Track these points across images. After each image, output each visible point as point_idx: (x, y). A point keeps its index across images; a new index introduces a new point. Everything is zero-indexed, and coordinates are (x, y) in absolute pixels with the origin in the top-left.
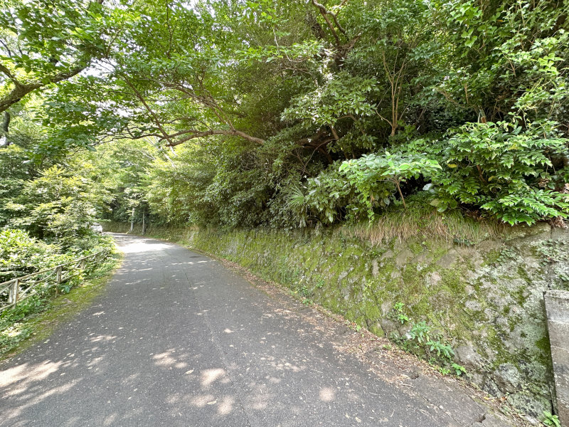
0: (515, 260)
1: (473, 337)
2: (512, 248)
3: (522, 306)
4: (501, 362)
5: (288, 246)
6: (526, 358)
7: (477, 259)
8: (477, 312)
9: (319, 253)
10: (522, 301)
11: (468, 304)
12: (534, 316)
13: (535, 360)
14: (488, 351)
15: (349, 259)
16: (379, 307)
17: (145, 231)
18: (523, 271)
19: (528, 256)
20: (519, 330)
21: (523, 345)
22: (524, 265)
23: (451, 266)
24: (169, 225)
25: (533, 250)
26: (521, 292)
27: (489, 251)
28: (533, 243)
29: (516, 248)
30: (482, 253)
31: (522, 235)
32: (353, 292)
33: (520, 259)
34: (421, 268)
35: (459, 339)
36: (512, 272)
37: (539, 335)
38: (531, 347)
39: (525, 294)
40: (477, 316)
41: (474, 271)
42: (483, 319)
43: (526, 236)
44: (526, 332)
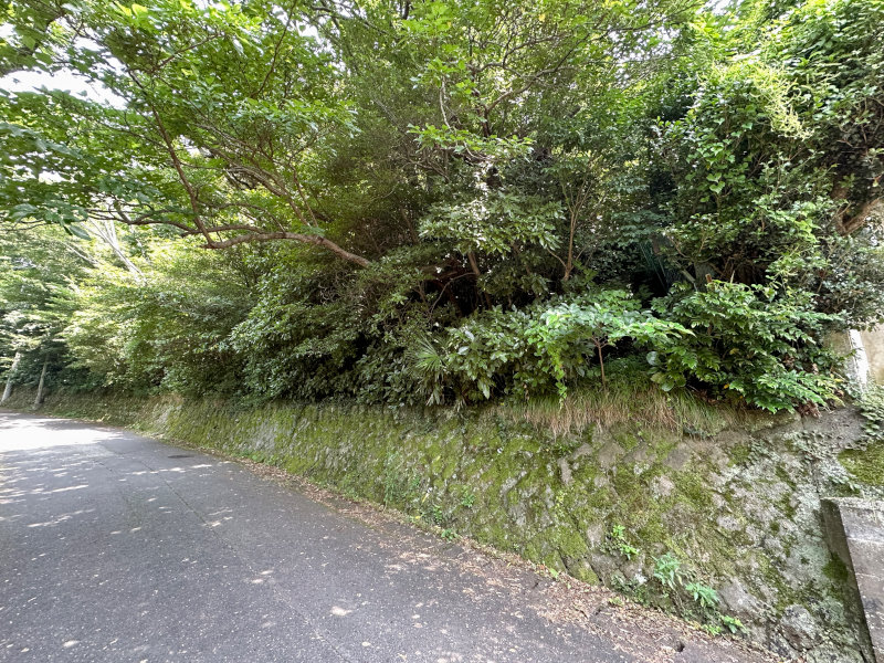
0: (769, 458)
1: (738, 570)
2: (762, 443)
3: (792, 520)
4: (785, 604)
5: (391, 436)
6: (816, 594)
7: (719, 456)
8: (737, 533)
9: (456, 448)
10: (790, 513)
11: (721, 521)
12: (809, 532)
13: (828, 595)
14: (764, 589)
15: (517, 457)
16: (584, 535)
17: (42, 401)
18: (783, 472)
19: (783, 452)
20: (797, 555)
21: (807, 576)
22: (784, 464)
23: (686, 467)
24: (107, 392)
25: (789, 444)
26: (786, 501)
27: (733, 445)
28: (787, 436)
29: (767, 442)
30: (724, 448)
31: (770, 424)
32: (531, 513)
33: (775, 456)
34: (641, 471)
35: (720, 575)
36: (769, 473)
37: (823, 558)
38: (817, 577)
39: (793, 504)
40: (737, 537)
41: (719, 474)
42: (747, 543)
43: (774, 427)
44: (807, 557)
